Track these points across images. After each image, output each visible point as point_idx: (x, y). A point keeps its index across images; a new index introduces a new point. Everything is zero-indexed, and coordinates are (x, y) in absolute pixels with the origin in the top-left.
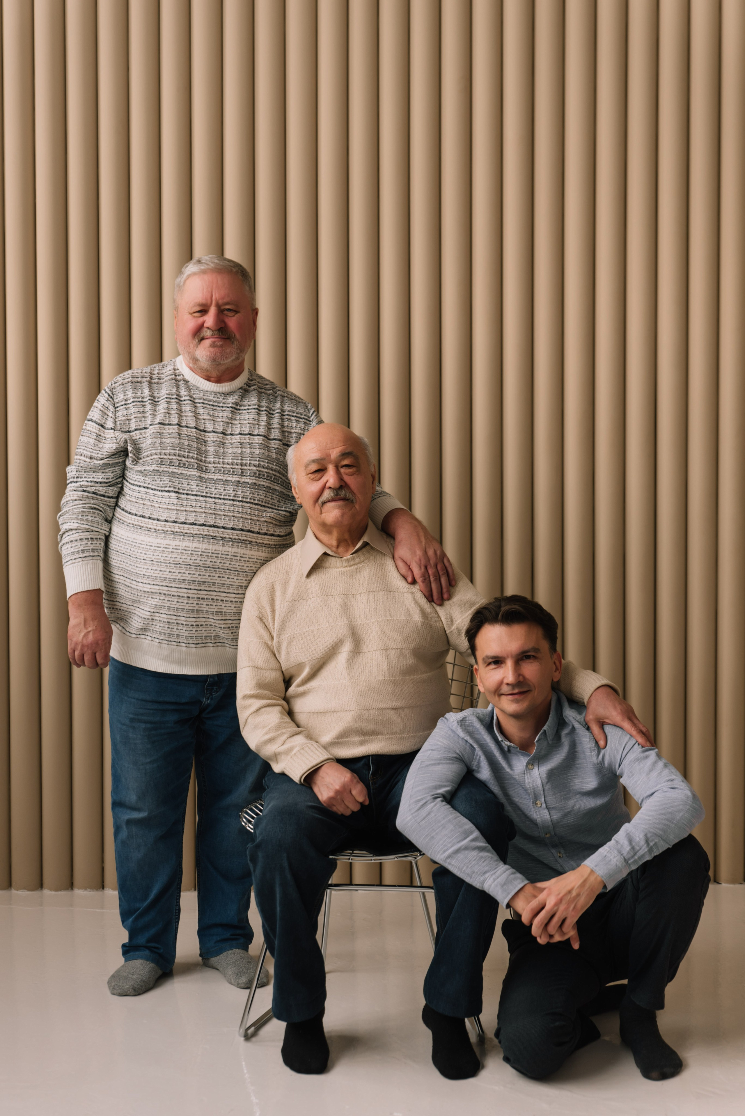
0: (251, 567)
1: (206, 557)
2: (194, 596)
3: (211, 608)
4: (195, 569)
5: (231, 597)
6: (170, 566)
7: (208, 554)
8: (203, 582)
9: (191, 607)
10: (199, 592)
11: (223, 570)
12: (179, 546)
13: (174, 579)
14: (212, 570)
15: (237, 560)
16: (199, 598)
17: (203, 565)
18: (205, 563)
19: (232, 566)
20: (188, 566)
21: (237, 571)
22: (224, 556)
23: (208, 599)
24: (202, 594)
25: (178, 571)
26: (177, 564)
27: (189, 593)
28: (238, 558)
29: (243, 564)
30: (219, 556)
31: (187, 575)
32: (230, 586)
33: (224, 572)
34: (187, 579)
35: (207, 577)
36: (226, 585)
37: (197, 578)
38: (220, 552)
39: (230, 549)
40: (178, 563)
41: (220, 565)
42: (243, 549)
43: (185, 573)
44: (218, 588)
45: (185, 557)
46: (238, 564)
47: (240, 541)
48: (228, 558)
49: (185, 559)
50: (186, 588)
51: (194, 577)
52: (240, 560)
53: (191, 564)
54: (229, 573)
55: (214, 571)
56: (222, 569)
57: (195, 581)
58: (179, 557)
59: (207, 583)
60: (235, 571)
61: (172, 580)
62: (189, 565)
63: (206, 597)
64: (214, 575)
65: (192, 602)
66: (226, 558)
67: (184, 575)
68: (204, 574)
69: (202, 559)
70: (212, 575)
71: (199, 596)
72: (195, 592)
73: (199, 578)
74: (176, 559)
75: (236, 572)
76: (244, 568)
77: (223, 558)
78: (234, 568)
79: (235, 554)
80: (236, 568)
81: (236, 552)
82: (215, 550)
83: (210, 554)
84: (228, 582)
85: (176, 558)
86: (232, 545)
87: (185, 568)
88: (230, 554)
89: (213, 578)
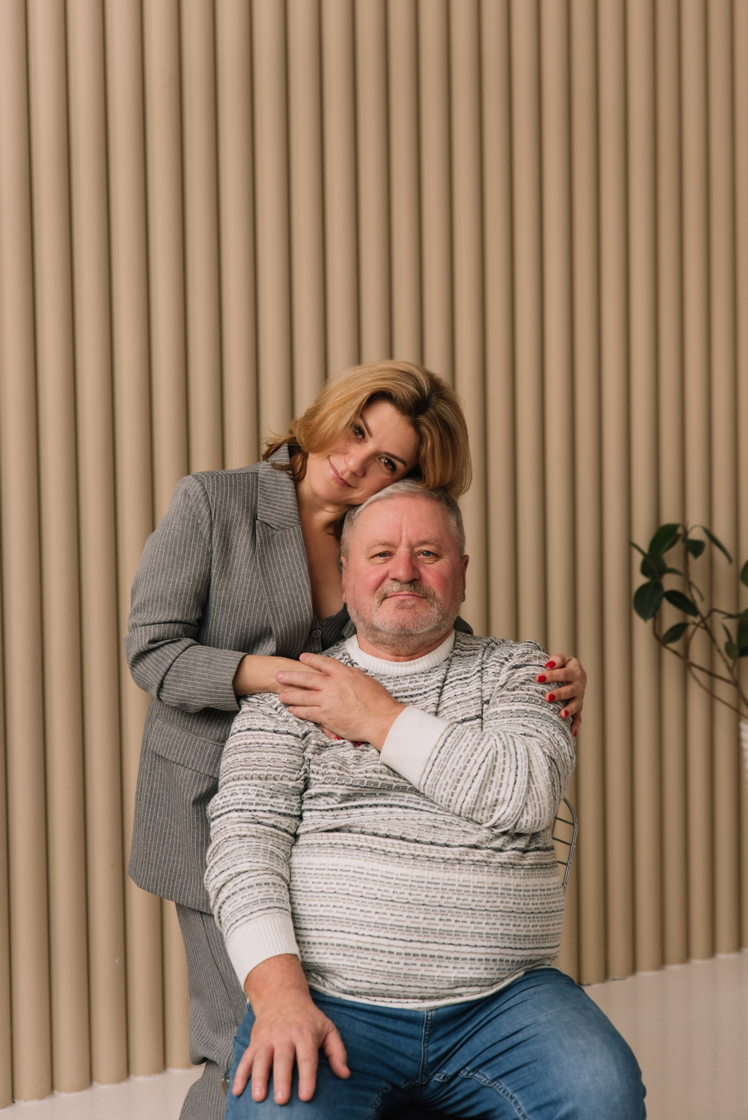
0: (493, 902)
1: (419, 889)
2: (399, 950)
3: (429, 971)
4: (401, 907)
5: (462, 952)
6: (362, 902)
7: (421, 885)
8: (415, 928)
9: (396, 968)
10: (409, 944)
11: (447, 910)
12: (378, 870)
13: (369, 922)
14: (428, 910)
15: (468, 891)
16: (409, 954)
17: (414, 902)
18: (417, 897)
19: (461, 902)
20: (390, 903)
21: (471, 909)
22: (448, 887)
23: (423, 955)
24: (413, 948)
25: (374, 910)
26: (372, 899)
27: (392, 946)
28: (471, 889)
29: (480, 898)
30: (440, 886)
31: (389, 917)
32: (461, 934)
33: (449, 912)
34: (389, 922)
35: (421, 920)
36: (454, 933)
37: (405, 921)
38: (441, 881)
39: (456, 876)
40: (374, 897)
41: (442, 902)
42: (478, 874)
43: (385, 914)
44: (441, 938)
45: (386, 888)
46: (470, 898)
47: (471, 863)
48: (453, 890)
49: (385, 891)
50: (387, 938)
51: (400, 921)
52: (473, 892)
53: (394, 899)
54: (457, 913)
55: (433, 911)
56: (446, 907)
57: (403, 926)
58: (376, 887)
59: (421, 930)
60: (468, 909)
61: (366, 924)
62: (392, 901)
63: (420, 952)
64: (433, 916)
65: (397, 961)
66: (450, 890)
67: (383, 916)
68: (417, 915)
69: (412, 892)
70: (429, 916)
71: (408, 951)
72: (403, 944)
73: (408, 923)
74: (371, 891)
75: (470, 912)
76: (482, 904)
77: (445, 889)
78: (465, 905)
79: (465, 884)
80: (470, 905)
81: (467, 879)
82: (433, 878)
83: (424, 885)
84: (457, 927)
85: (372, 889)
86: (459, 869)
87: (385, 905)
88: (457, 883)
89: (432, 922)
